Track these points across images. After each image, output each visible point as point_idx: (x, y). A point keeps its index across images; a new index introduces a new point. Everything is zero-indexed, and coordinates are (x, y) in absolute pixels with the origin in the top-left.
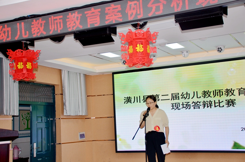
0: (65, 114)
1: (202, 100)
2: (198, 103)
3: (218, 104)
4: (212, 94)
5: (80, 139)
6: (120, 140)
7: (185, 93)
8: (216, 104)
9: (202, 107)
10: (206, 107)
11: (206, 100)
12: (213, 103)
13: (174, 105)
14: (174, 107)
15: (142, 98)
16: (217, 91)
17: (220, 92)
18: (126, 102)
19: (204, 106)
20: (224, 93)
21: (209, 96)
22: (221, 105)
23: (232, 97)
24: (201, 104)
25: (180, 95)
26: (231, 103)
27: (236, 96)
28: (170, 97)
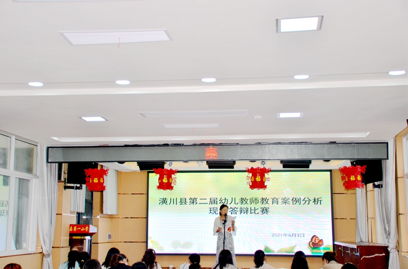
0: (104, 212)
1: (239, 206)
2: (236, 209)
3: (254, 211)
4: (249, 201)
5: (108, 240)
6: (152, 242)
7: (223, 198)
8: (252, 211)
9: (238, 213)
10: (242, 213)
11: (243, 206)
12: (249, 210)
13: (212, 209)
14: (212, 211)
15: (179, 200)
16: (253, 199)
17: (256, 200)
18: (161, 203)
19: (241, 212)
20: (259, 201)
21: (246, 203)
22: (256, 212)
23: (266, 206)
24: (238, 210)
25: (218, 200)
26: (265, 211)
27: (269, 205)
28: (208, 201)
